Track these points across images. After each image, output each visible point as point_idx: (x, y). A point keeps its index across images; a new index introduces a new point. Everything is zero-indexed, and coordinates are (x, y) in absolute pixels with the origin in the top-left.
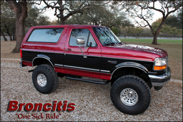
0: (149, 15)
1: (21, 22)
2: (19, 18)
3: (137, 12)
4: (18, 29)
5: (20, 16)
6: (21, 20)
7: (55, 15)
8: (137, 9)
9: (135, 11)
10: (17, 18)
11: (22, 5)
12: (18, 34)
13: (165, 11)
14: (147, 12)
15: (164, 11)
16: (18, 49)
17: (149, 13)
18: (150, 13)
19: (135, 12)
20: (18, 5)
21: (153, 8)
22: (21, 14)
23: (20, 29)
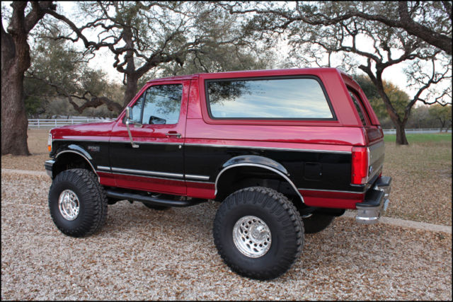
0: (349, 66)
1: (14, 80)
2: (9, 69)
3: (318, 60)
4: (6, 97)
5: (11, 65)
6: (13, 76)
7: (115, 65)
8: (317, 52)
9: (313, 56)
10: (6, 70)
11: (15, 39)
12: (6, 109)
13: (381, 56)
14: (343, 60)
15: (380, 58)
16: (6, 145)
17: (348, 62)
18: (351, 63)
19: (314, 59)
20: (8, 40)
21: (354, 50)
22: (14, 61)
23: (12, 97)
